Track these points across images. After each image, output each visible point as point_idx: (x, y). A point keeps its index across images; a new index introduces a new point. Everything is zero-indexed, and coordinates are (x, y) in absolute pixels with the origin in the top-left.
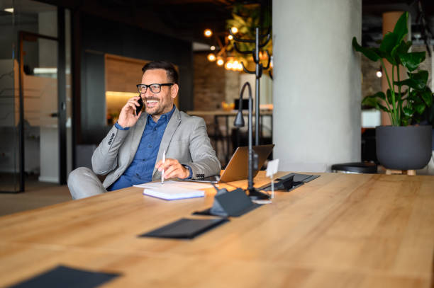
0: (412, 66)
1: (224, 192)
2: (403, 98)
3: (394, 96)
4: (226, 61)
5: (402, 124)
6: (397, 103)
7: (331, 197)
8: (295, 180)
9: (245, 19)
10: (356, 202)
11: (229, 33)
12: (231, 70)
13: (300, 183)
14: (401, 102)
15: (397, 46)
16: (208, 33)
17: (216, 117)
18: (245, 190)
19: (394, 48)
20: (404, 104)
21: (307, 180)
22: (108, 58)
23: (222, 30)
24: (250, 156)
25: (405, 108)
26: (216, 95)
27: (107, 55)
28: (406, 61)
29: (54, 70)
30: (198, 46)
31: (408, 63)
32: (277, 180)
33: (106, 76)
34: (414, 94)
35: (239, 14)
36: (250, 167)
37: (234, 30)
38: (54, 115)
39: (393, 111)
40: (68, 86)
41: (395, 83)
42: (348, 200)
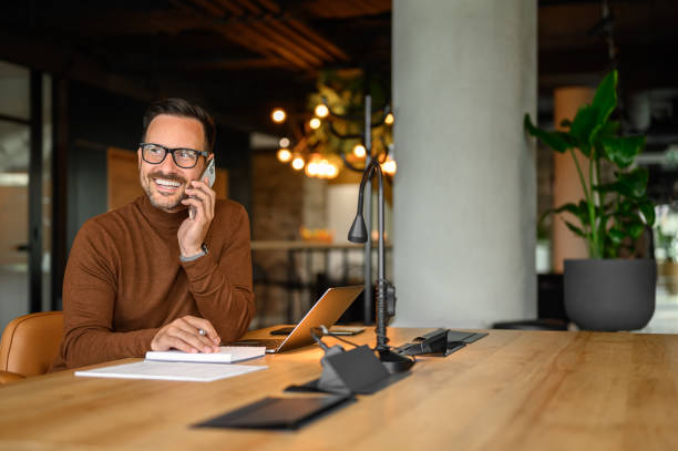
0: (625, 160)
1: (337, 351)
2: (608, 212)
3: (592, 211)
4: (307, 161)
5: (606, 255)
6: (598, 221)
7: (522, 364)
8: (450, 338)
9: (339, 93)
10: (569, 372)
11: (312, 114)
12: (316, 178)
13: (459, 344)
14: (604, 220)
15: (599, 127)
16: (279, 116)
17: (292, 252)
18: (373, 350)
19: (595, 131)
20: (610, 223)
21: (468, 340)
22: (114, 157)
23: (301, 112)
24: (381, 291)
25: (612, 230)
26: (289, 220)
27: (111, 151)
28: (615, 151)
29: (22, 179)
30: (259, 141)
31: (618, 154)
32: (419, 339)
33: (110, 184)
34: (627, 207)
35: (329, 85)
36: (381, 311)
37: (322, 111)
38: (21, 248)
39: (591, 235)
40: (46, 201)
41: (594, 188)
42: (554, 369)
